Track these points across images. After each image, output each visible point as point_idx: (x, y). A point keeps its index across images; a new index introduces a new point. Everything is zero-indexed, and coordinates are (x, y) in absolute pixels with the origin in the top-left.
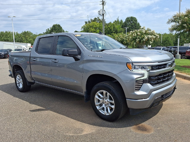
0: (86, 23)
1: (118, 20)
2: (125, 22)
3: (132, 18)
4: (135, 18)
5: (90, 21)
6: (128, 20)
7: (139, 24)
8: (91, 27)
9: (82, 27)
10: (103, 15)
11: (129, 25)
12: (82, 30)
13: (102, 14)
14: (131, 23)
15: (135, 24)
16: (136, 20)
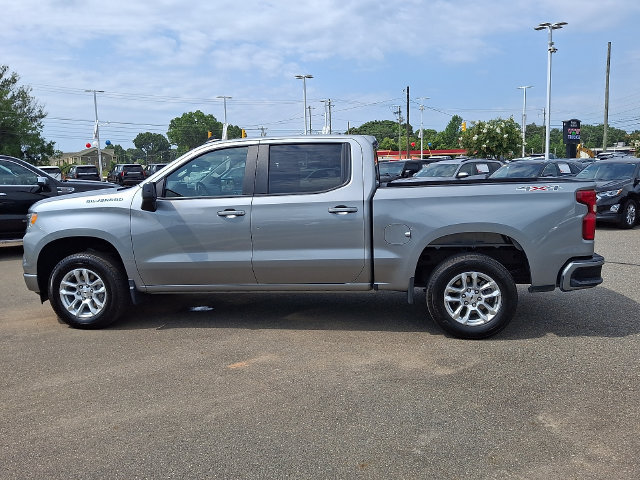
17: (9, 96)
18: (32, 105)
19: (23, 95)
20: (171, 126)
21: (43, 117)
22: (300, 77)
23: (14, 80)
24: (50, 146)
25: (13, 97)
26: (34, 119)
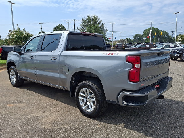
17: (99, 26)
18: (104, 28)
19: (103, 26)
20: (144, 32)
21: (107, 31)
22: (175, 13)
23: (101, 22)
24: (108, 39)
25: (100, 26)
26: (105, 32)
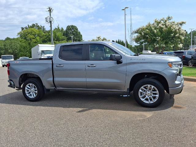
0: (23, 29)
1: (58, 28)
2: (66, 31)
3: (72, 26)
4: (75, 26)
5: (27, 27)
6: (69, 28)
7: (79, 32)
8: (29, 33)
9: (19, 34)
10: (51, 22)
11: (71, 33)
12: (18, 36)
13: (49, 21)
14: (72, 32)
15: (76, 32)
16: (77, 29)
